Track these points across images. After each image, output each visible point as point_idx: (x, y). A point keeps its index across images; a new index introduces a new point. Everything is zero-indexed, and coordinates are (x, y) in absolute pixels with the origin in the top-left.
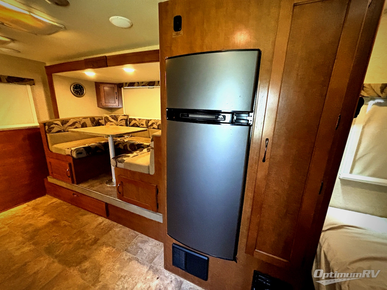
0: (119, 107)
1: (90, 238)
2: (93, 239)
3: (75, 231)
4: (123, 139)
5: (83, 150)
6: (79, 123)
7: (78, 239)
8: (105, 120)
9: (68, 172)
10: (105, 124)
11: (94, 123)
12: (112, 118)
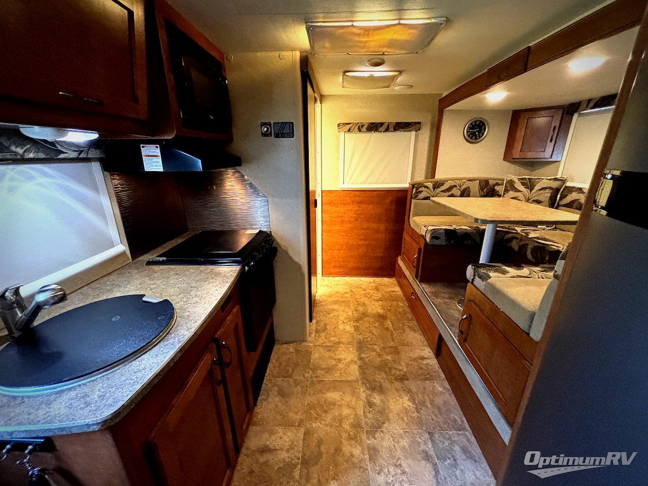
0: (550, 160)
1: (401, 368)
2: (402, 373)
3: (392, 344)
4: (525, 231)
5: (441, 233)
6: (458, 187)
7: (389, 358)
8: (506, 186)
9: (416, 260)
10: (504, 194)
11: (485, 191)
12: (523, 184)
